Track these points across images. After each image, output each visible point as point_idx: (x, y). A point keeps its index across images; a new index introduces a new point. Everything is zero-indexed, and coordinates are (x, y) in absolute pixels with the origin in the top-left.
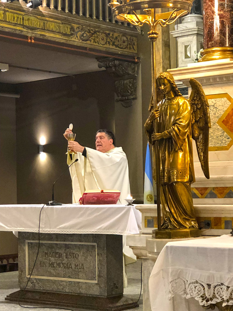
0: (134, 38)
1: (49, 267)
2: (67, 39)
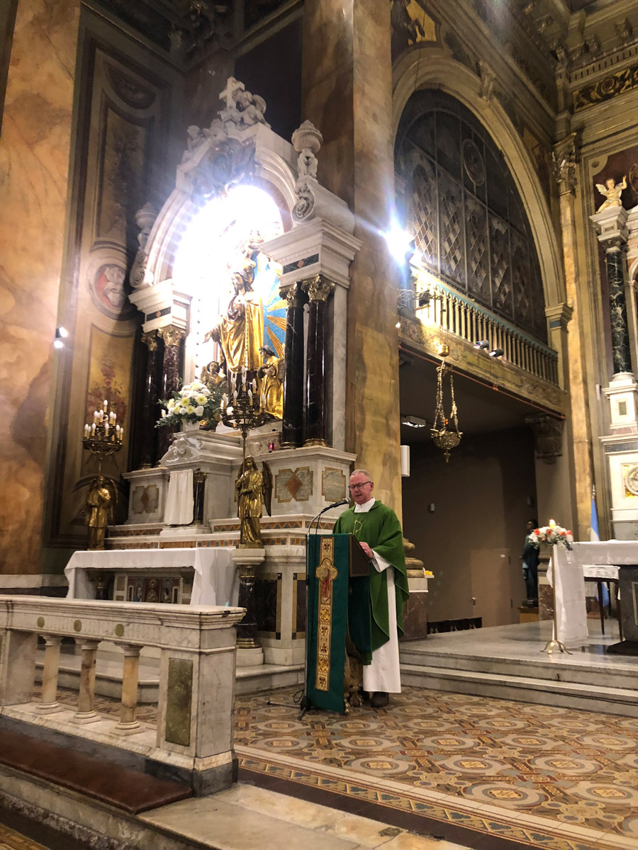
0: (561, 396)
2: (519, 390)
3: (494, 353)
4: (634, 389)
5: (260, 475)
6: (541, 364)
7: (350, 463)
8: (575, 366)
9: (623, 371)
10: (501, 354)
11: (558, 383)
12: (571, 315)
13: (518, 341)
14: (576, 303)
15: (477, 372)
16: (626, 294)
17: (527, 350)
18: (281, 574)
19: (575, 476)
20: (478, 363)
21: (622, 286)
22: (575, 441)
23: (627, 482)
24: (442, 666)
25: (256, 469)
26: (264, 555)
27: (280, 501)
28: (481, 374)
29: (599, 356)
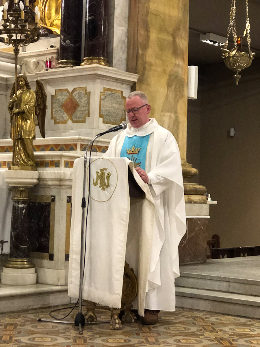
5: (33, 95)
7: (131, 84)
18: (54, 196)
24: (216, 289)
25: (28, 87)
26: (37, 177)
27: (56, 123)
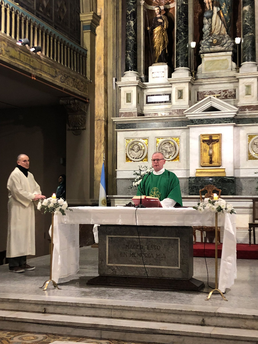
0: (87, 84)
1: (130, 256)
2: (53, 79)
3: (33, 49)
4: (137, 84)
6: (74, 59)
8: (99, 62)
9: (131, 70)
10: (41, 50)
11: (86, 74)
12: (99, 21)
13: (55, 40)
14: (103, 12)
15: (18, 65)
16: (138, 11)
17: (62, 47)
19: (94, 145)
20: (20, 57)
21: (135, 5)
22: (96, 119)
23: (127, 151)
28: (21, 65)
29: (116, 56)
